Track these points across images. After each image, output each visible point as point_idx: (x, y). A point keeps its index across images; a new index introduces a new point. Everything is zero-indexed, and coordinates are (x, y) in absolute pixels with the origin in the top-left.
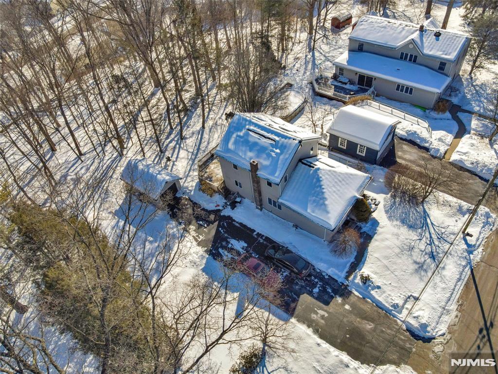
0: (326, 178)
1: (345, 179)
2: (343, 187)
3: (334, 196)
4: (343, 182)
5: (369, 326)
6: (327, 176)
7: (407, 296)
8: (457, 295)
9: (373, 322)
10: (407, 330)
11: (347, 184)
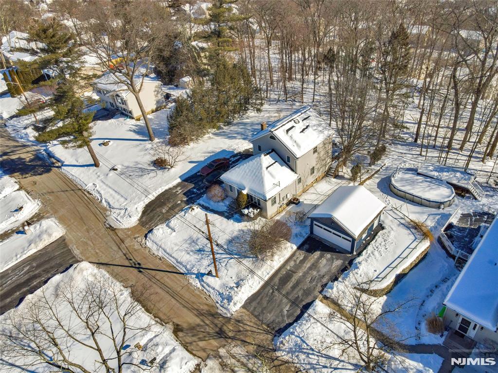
6: (256, 163)
7: (175, 229)
9: (166, 212)
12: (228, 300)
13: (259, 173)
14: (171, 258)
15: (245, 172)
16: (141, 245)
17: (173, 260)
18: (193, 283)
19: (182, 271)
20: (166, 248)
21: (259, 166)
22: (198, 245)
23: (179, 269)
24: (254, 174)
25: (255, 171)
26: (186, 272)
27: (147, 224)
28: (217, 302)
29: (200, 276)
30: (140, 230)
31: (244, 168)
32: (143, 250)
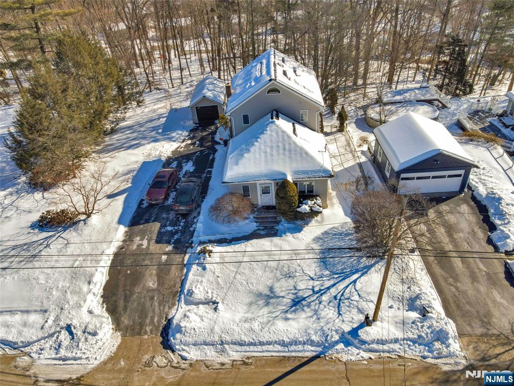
0: (271, 135)
1: (293, 152)
2: (282, 156)
3: (260, 155)
4: (287, 153)
5: (152, 284)
6: (274, 134)
7: (214, 299)
8: (256, 352)
9: (159, 285)
10: (169, 320)
11: (290, 157)
12: (438, 340)
13: (290, 144)
14: (265, 348)
15: (266, 152)
16: (176, 368)
17: (270, 347)
18: (353, 358)
19: (310, 355)
20: (236, 337)
21: (283, 136)
22: (283, 297)
23: (300, 354)
24: (284, 149)
25: (280, 144)
26: (319, 349)
27: (142, 325)
28: (424, 357)
29: (351, 338)
30: (140, 345)
31: (260, 149)
32: (192, 374)
